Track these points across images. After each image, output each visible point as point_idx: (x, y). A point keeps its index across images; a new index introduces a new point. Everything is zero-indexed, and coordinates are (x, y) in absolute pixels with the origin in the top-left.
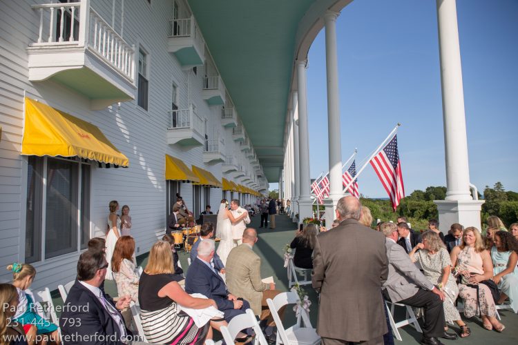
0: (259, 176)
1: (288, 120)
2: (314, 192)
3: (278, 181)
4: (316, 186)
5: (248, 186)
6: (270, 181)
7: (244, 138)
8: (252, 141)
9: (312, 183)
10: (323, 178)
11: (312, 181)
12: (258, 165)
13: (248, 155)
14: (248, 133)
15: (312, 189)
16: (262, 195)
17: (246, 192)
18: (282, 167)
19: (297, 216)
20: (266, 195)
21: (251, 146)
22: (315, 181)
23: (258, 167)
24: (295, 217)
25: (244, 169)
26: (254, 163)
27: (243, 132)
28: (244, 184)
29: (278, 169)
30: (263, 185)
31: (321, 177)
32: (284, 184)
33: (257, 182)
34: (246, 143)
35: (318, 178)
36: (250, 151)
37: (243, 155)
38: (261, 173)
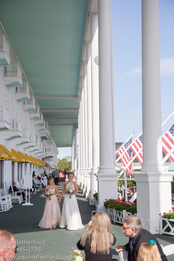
0: (43, 138)
1: (84, 58)
2: (120, 161)
3: (71, 146)
4: (123, 152)
5: (28, 152)
6: (59, 145)
7: (21, 82)
8: (33, 86)
9: (117, 149)
10: (134, 141)
11: (118, 145)
12: (42, 121)
13: (28, 106)
14: (27, 76)
15: (117, 156)
16: (47, 165)
17: (24, 160)
18: (76, 126)
19: (96, 196)
20: (53, 164)
21: (31, 95)
22: (123, 146)
23: (42, 125)
24: (93, 197)
25: (20, 128)
26: (36, 119)
27: (19, 73)
28: (21, 149)
29: (71, 127)
30: (50, 150)
31: (131, 140)
32: (78, 149)
33: (40, 145)
34: (23, 89)
35: (127, 141)
36: (30, 102)
37: (19, 108)
38: (46, 132)
